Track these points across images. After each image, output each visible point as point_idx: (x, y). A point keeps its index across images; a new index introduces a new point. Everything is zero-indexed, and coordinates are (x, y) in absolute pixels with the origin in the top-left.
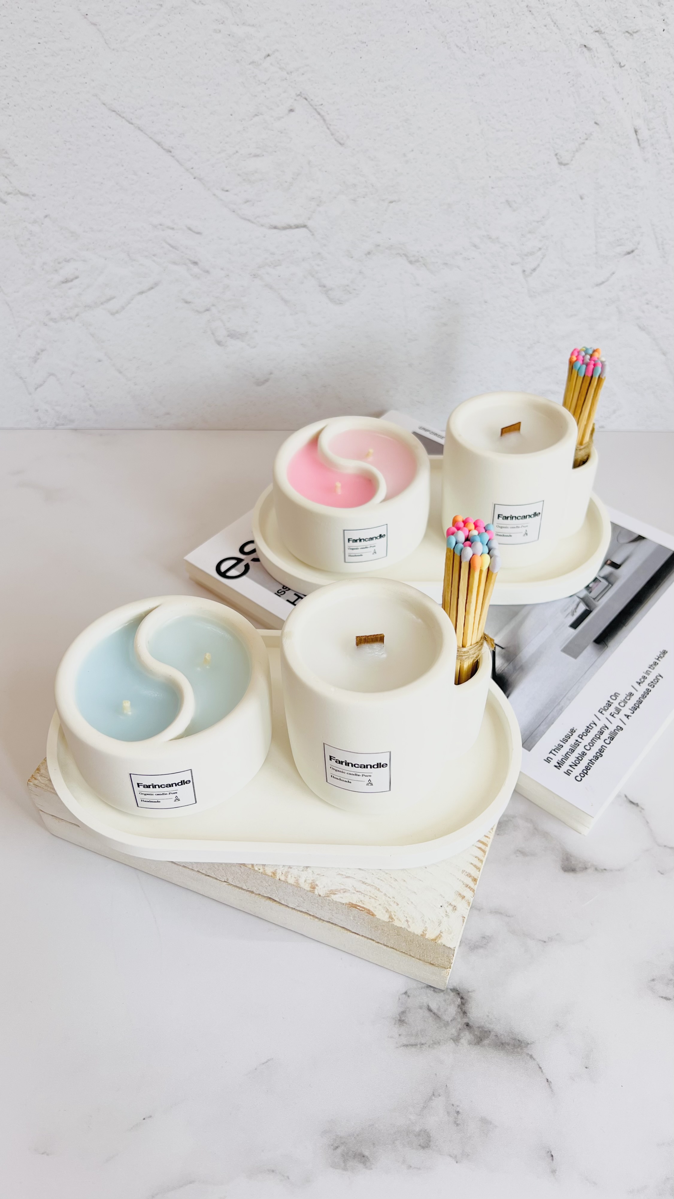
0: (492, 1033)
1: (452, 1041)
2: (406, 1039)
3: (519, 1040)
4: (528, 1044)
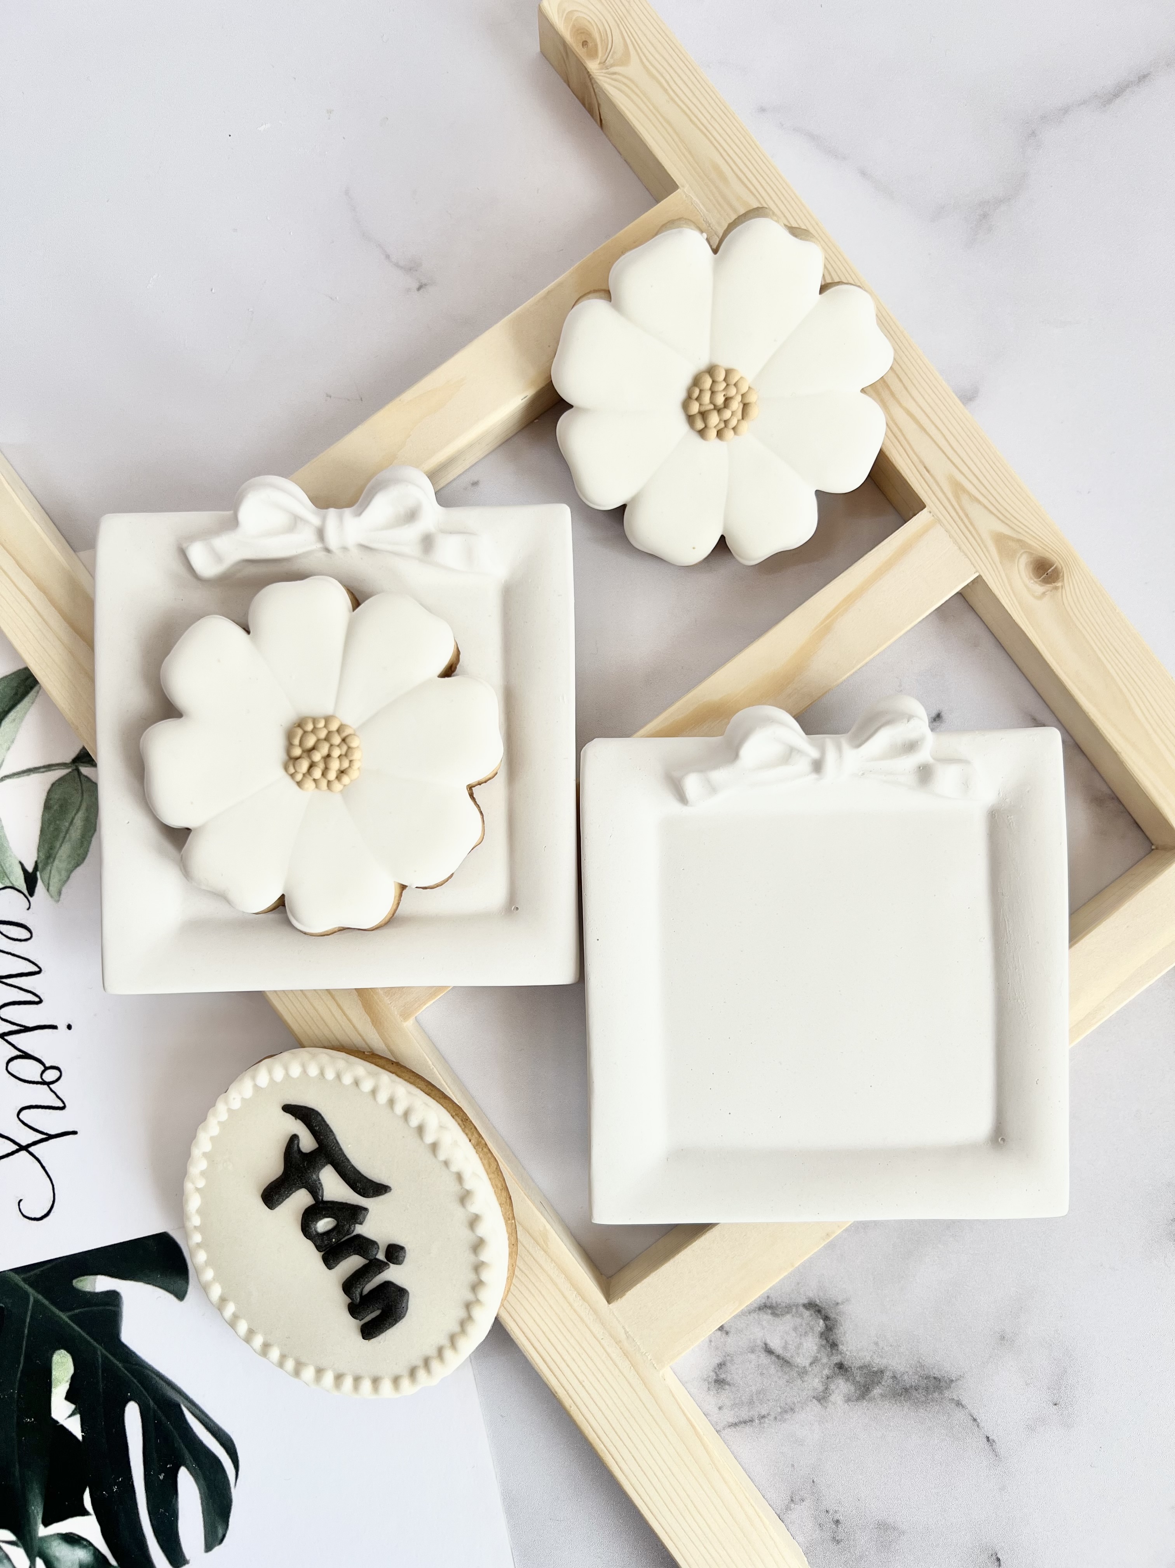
0: (888, 1374)
1: (814, 1400)
2: (732, 1412)
3: (935, 1378)
4: (952, 1381)
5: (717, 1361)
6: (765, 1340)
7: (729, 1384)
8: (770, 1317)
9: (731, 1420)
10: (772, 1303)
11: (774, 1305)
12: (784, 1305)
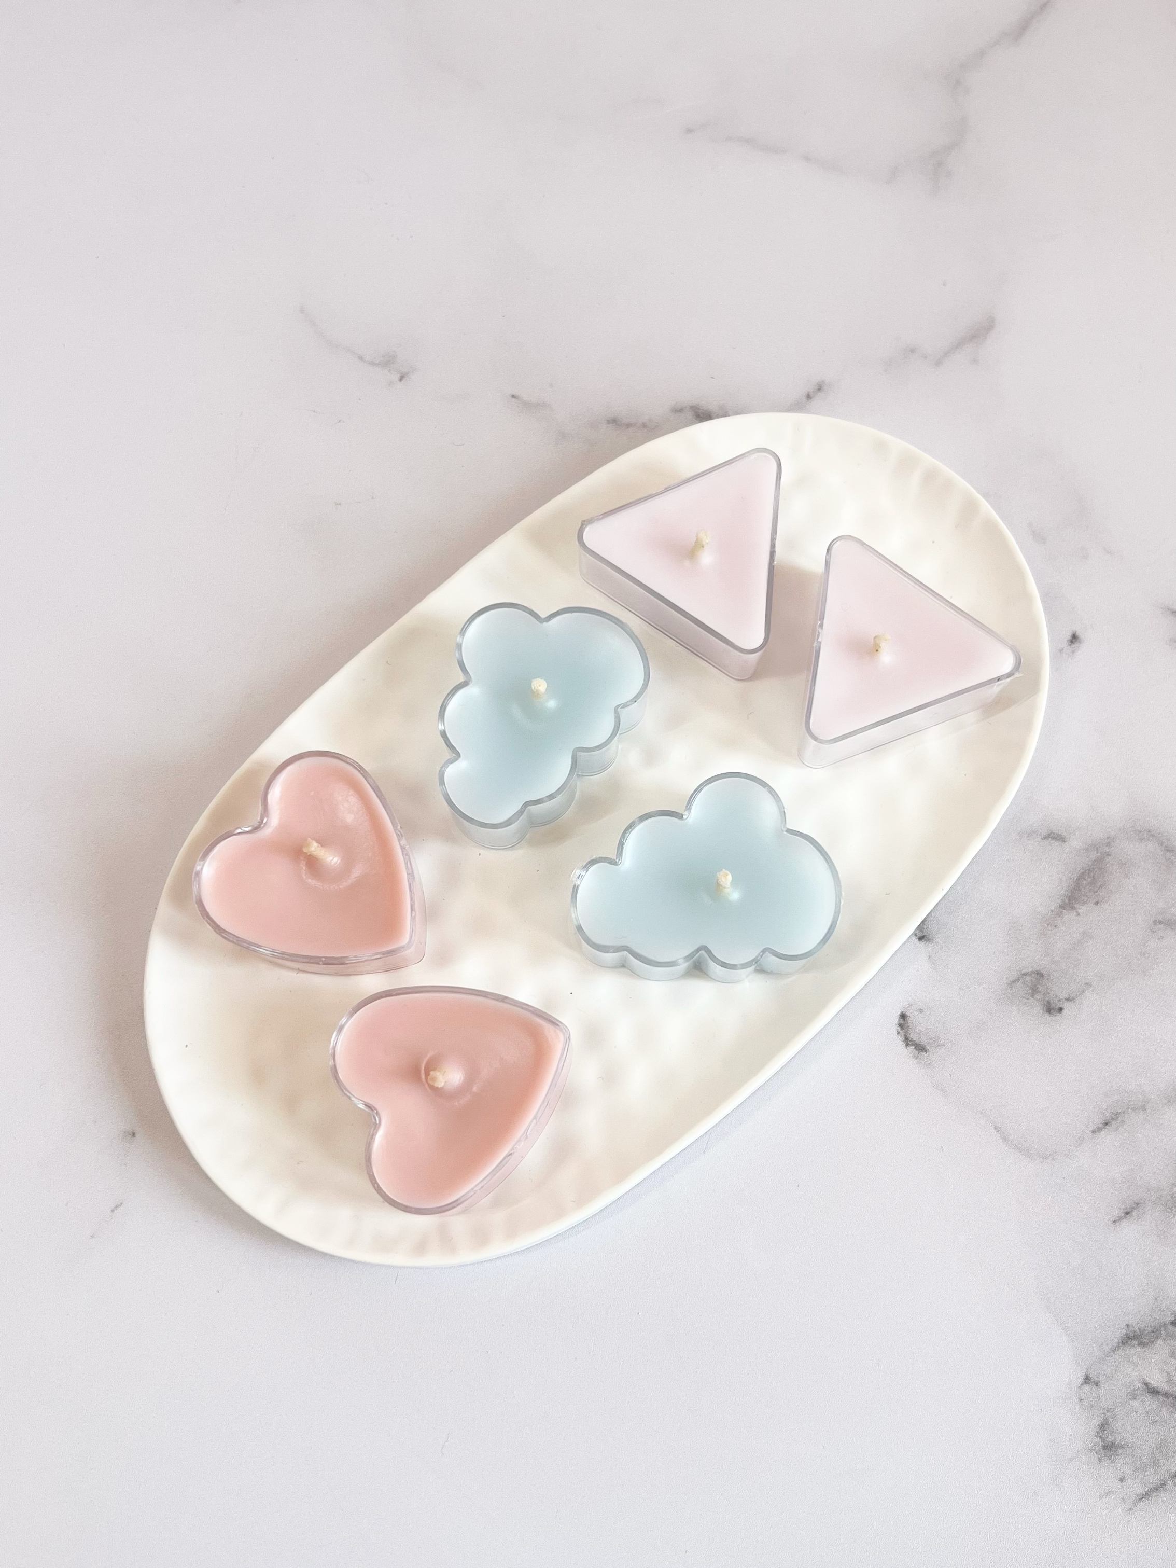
5: (1096, 1422)
6: (1144, 1380)
7: (1122, 1447)
8: (1139, 1349)
9: (1140, 1491)
10: (1135, 1332)
11: (1138, 1332)
12: (1150, 1329)
